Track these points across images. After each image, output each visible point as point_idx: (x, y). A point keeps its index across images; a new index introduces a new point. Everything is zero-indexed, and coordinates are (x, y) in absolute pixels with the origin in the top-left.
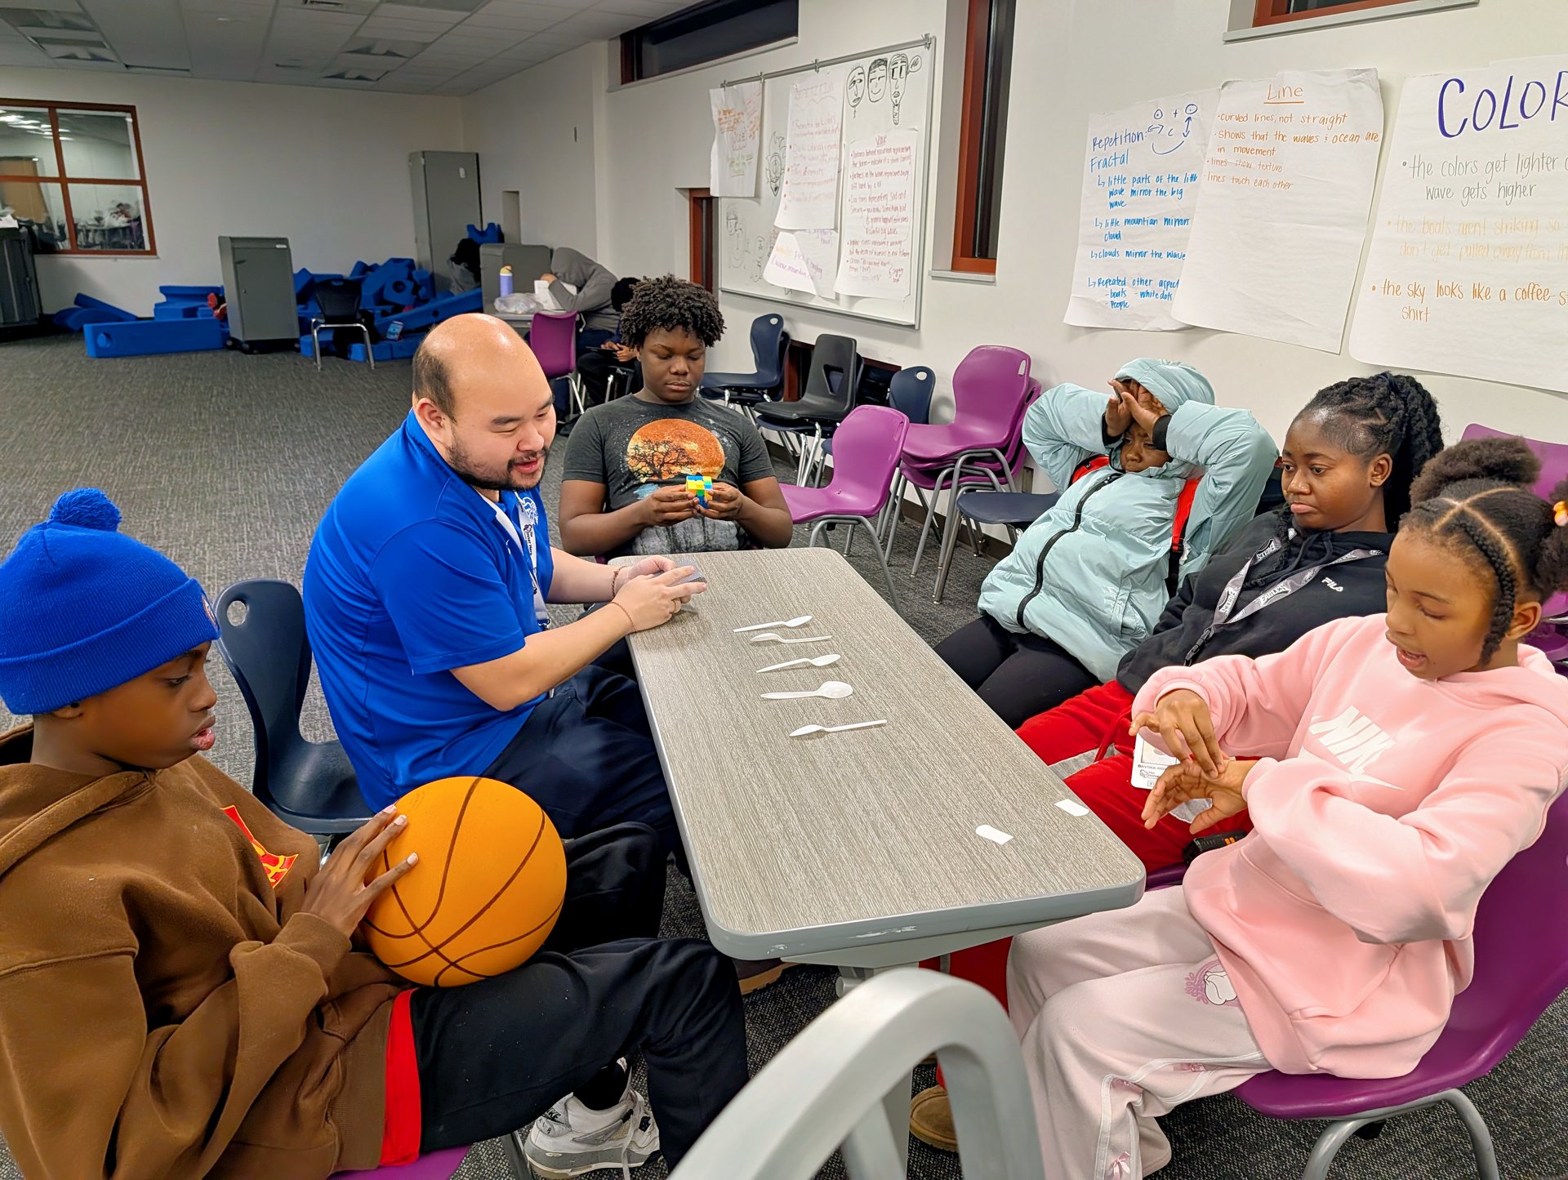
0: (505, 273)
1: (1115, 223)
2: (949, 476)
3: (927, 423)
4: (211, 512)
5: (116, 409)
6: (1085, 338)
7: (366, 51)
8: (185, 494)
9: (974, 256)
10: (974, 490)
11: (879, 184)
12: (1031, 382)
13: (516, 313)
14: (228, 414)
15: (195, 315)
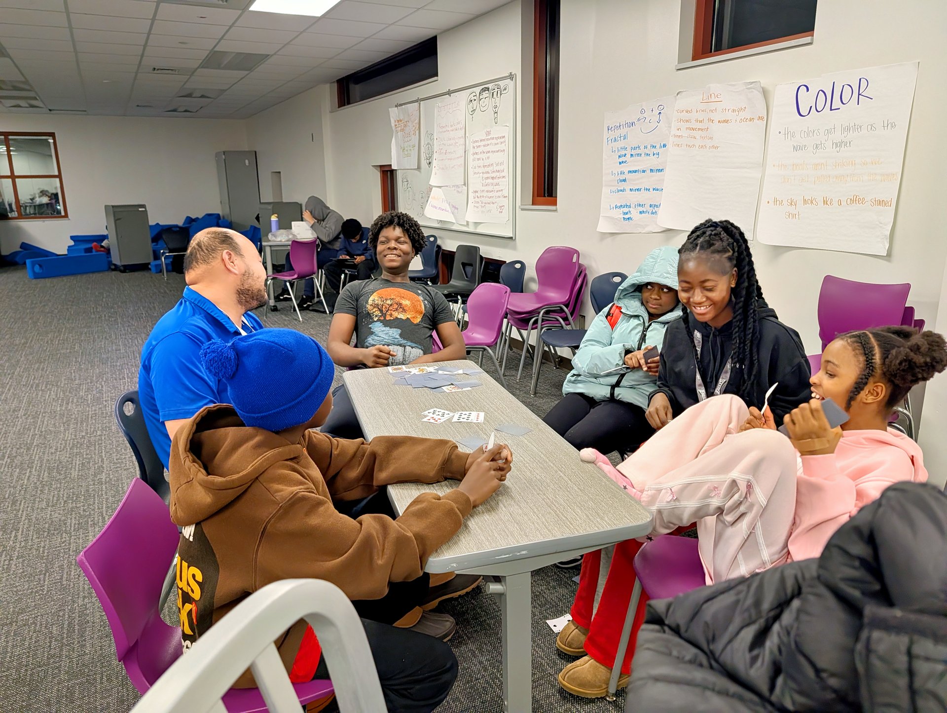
0: (274, 218)
1: (622, 173)
2: (536, 322)
3: (522, 292)
4: (105, 363)
5: (46, 307)
6: (609, 240)
7: (189, 95)
8: (90, 354)
9: (544, 196)
10: (551, 329)
11: (488, 158)
12: (580, 266)
13: (281, 241)
14: (112, 308)
15: (91, 252)
